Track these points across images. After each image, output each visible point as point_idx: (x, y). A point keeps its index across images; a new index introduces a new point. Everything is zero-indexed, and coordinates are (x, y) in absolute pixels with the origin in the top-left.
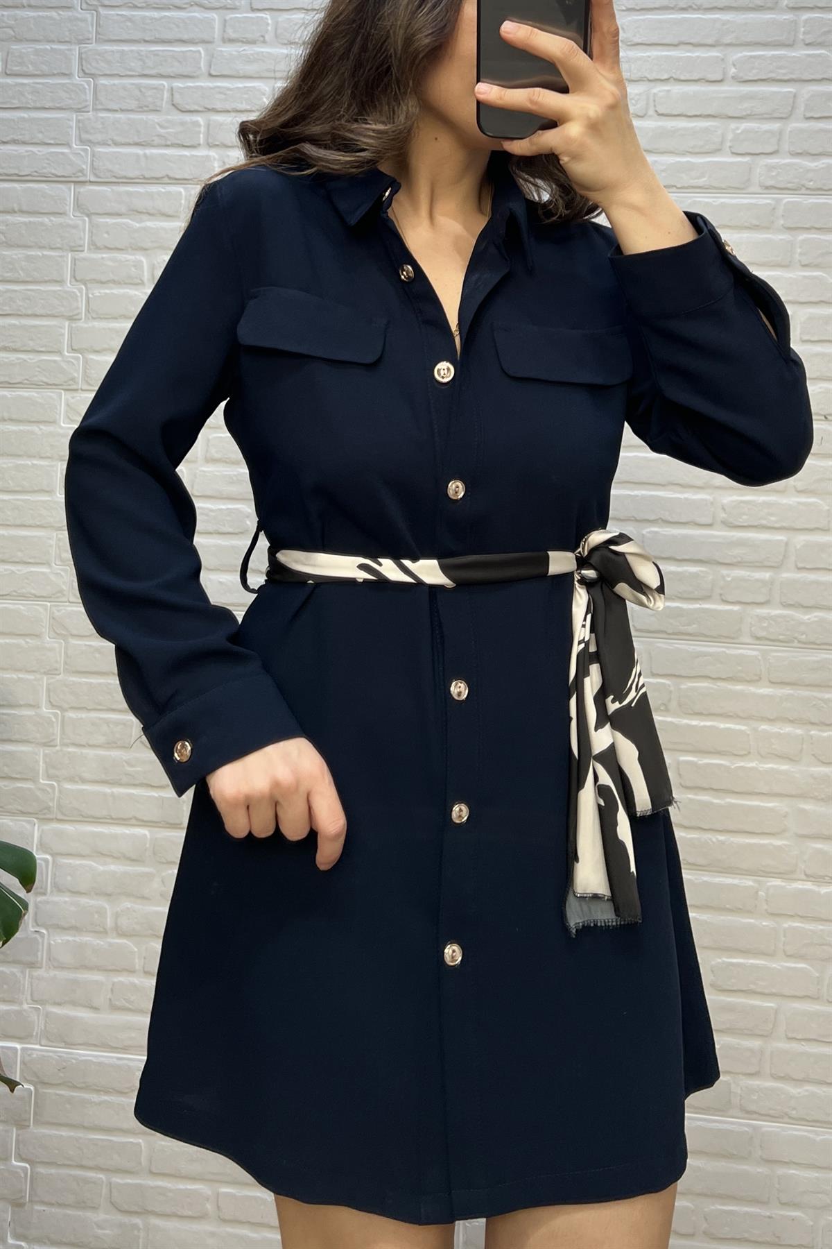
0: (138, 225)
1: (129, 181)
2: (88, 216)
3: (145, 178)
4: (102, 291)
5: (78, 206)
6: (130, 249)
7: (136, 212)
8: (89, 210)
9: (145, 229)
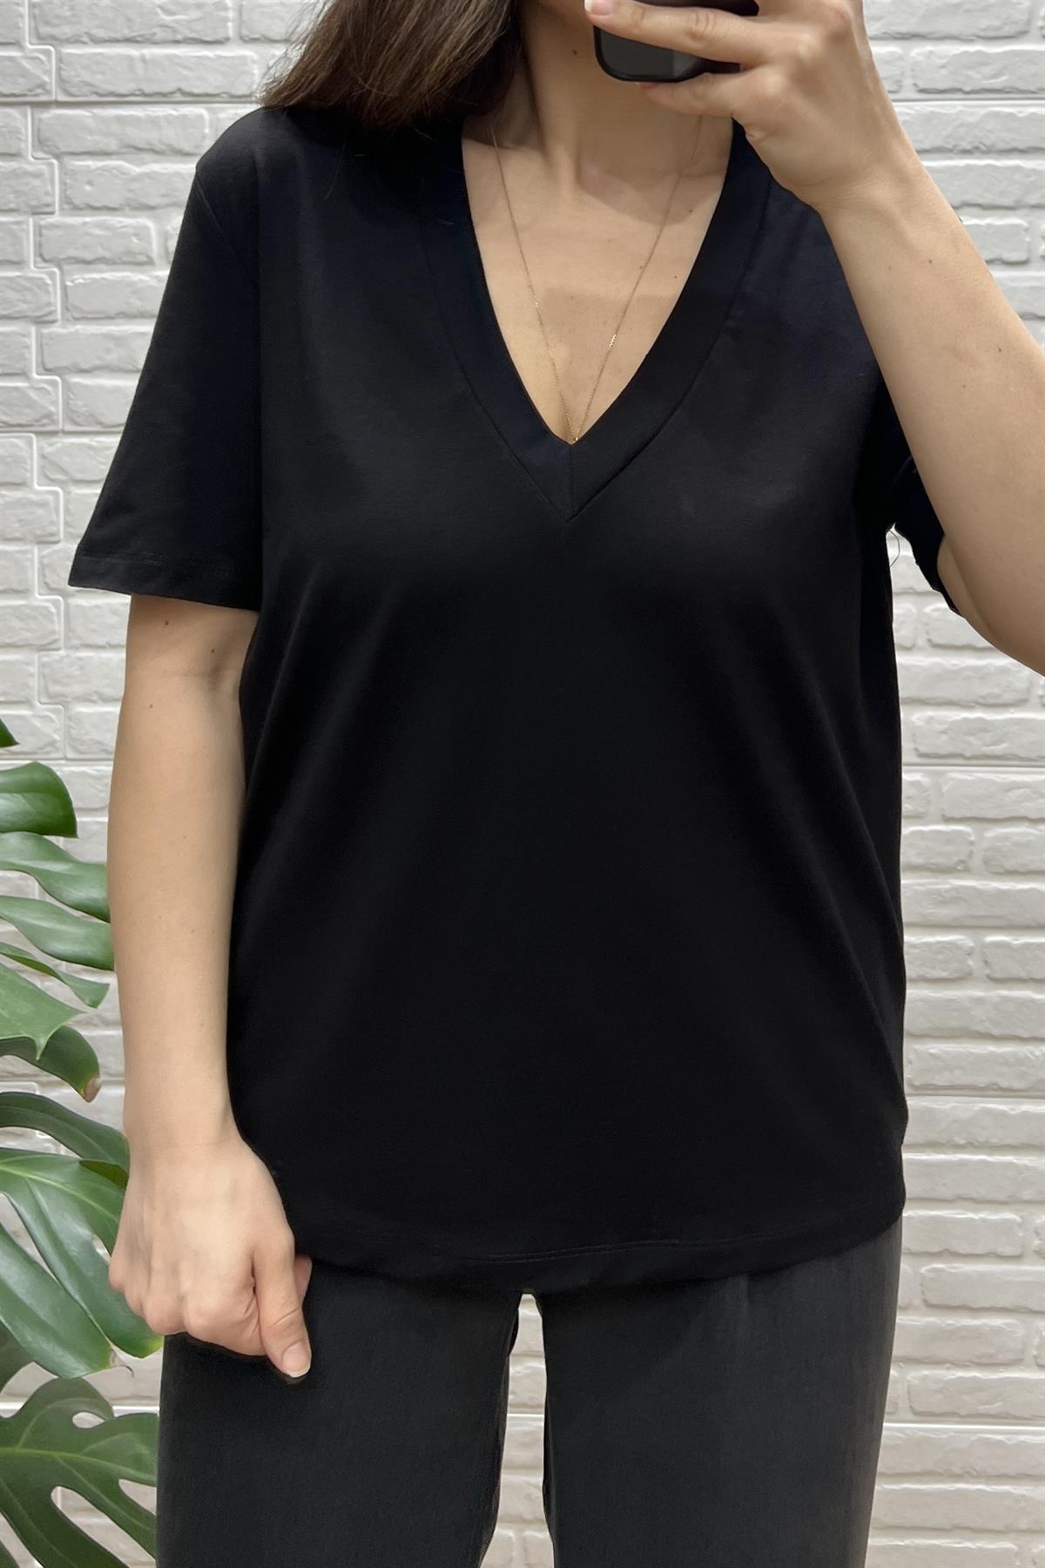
0: (138, 170)
1: (121, 100)
2: (57, 157)
3: (145, 95)
4: (88, 276)
5: (41, 142)
6: (127, 209)
7: (134, 150)
8: (58, 149)
9: (148, 175)
